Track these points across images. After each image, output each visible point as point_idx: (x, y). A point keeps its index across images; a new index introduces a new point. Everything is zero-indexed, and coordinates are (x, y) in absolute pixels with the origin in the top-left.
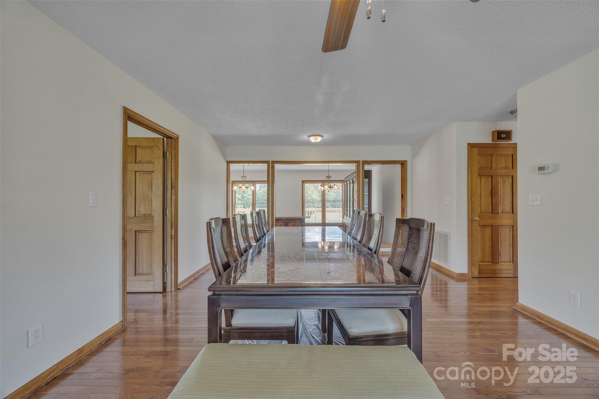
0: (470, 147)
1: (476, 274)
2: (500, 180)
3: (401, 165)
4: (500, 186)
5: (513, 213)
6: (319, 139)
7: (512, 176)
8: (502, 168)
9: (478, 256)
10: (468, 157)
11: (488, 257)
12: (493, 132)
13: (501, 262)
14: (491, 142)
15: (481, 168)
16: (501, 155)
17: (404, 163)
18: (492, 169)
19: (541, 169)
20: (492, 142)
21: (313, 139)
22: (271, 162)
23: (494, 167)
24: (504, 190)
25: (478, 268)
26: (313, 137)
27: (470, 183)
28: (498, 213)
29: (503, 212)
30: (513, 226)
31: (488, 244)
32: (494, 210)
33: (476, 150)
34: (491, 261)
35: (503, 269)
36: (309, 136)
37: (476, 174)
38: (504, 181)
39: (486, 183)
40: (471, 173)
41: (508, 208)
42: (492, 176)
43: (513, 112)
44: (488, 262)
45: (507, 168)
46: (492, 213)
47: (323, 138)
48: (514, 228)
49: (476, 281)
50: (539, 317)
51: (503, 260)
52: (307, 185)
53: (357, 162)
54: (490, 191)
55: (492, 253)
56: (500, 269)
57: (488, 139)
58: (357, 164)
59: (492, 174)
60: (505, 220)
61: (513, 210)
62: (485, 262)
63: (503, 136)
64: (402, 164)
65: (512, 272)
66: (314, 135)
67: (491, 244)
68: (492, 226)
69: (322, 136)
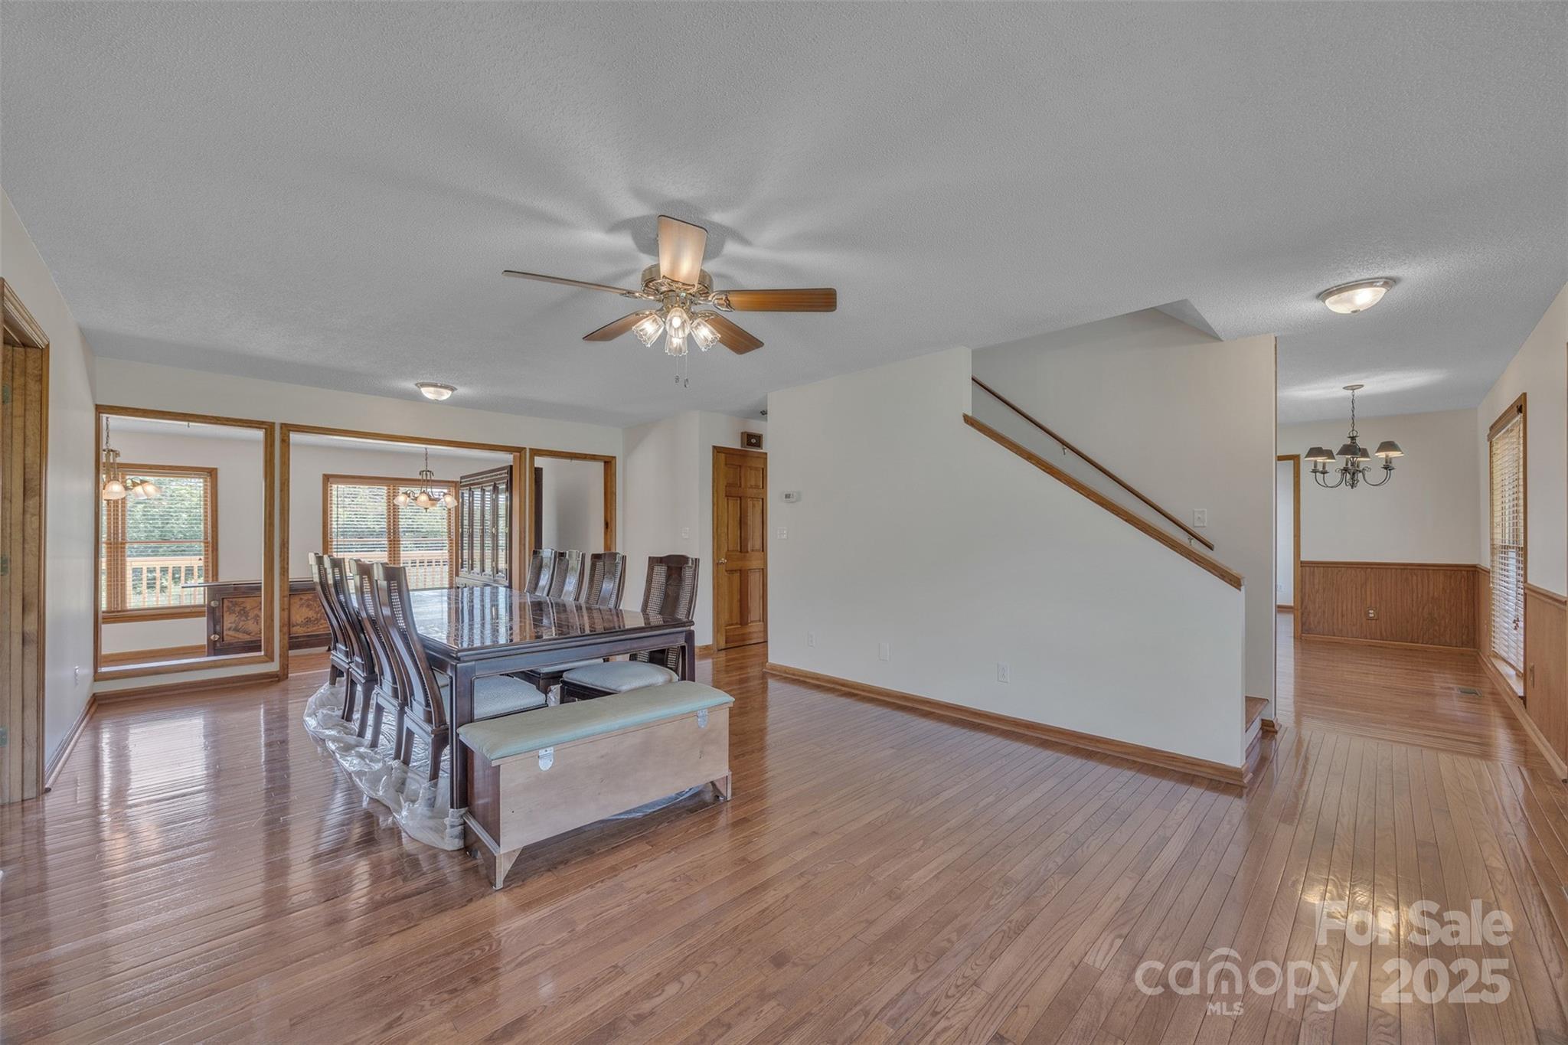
0: (716, 451)
1: (723, 645)
2: (750, 503)
3: (603, 464)
4: (750, 510)
5: (763, 551)
6: (446, 395)
7: (763, 499)
8: (751, 487)
9: (725, 617)
10: (713, 466)
11: (736, 619)
12: (742, 433)
13: (752, 622)
14: (740, 448)
15: (729, 485)
16: (751, 468)
17: (610, 462)
18: (740, 486)
19: (788, 496)
20: (742, 447)
21: (428, 393)
22: (281, 428)
23: (743, 486)
24: (754, 519)
25: (724, 634)
26: (432, 389)
27: (716, 507)
28: (747, 552)
29: (753, 550)
30: (763, 569)
31: (737, 597)
32: (743, 549)
33: (722, 456)
34: (739, 622)
35: (753, 632)
36: (423, 385)
37: (722, 494)
38: (754, 506)
39: (733, 506)
40: (717, 491)
41: (758, 545)
42: (740, 498)
43: (764, 413)
44: (737, 624)
45: (757, 487)
46: (741, 552)
47: (455, 392)
48: (764, 572)
49: (723, 654)
50: (786, 672)
51: (753, 619)
52: (338, 490)
53: (519, 450)
54: (738, 519)
55: (741, 612)
56: (750, 633)
57: (735, 444)
58: (518, 454)
59: (740, 495)
60: (754, 563)
61: (763, 548)
62: (732, 625)
63: (753, 441)
64: (605, 462)
65: (762, 635)
66: (435, 386)
67: (739, 597)
68: (740, 570)
69: (453, 389)
